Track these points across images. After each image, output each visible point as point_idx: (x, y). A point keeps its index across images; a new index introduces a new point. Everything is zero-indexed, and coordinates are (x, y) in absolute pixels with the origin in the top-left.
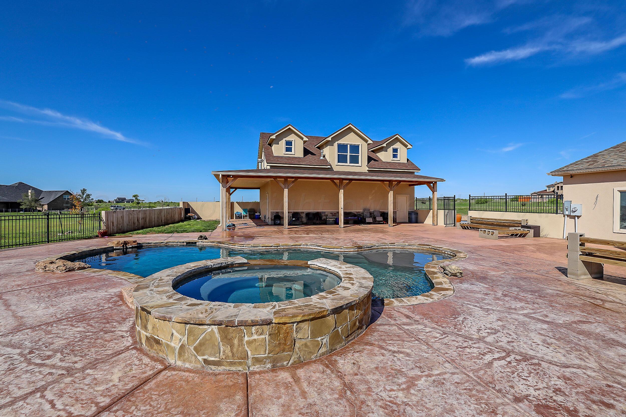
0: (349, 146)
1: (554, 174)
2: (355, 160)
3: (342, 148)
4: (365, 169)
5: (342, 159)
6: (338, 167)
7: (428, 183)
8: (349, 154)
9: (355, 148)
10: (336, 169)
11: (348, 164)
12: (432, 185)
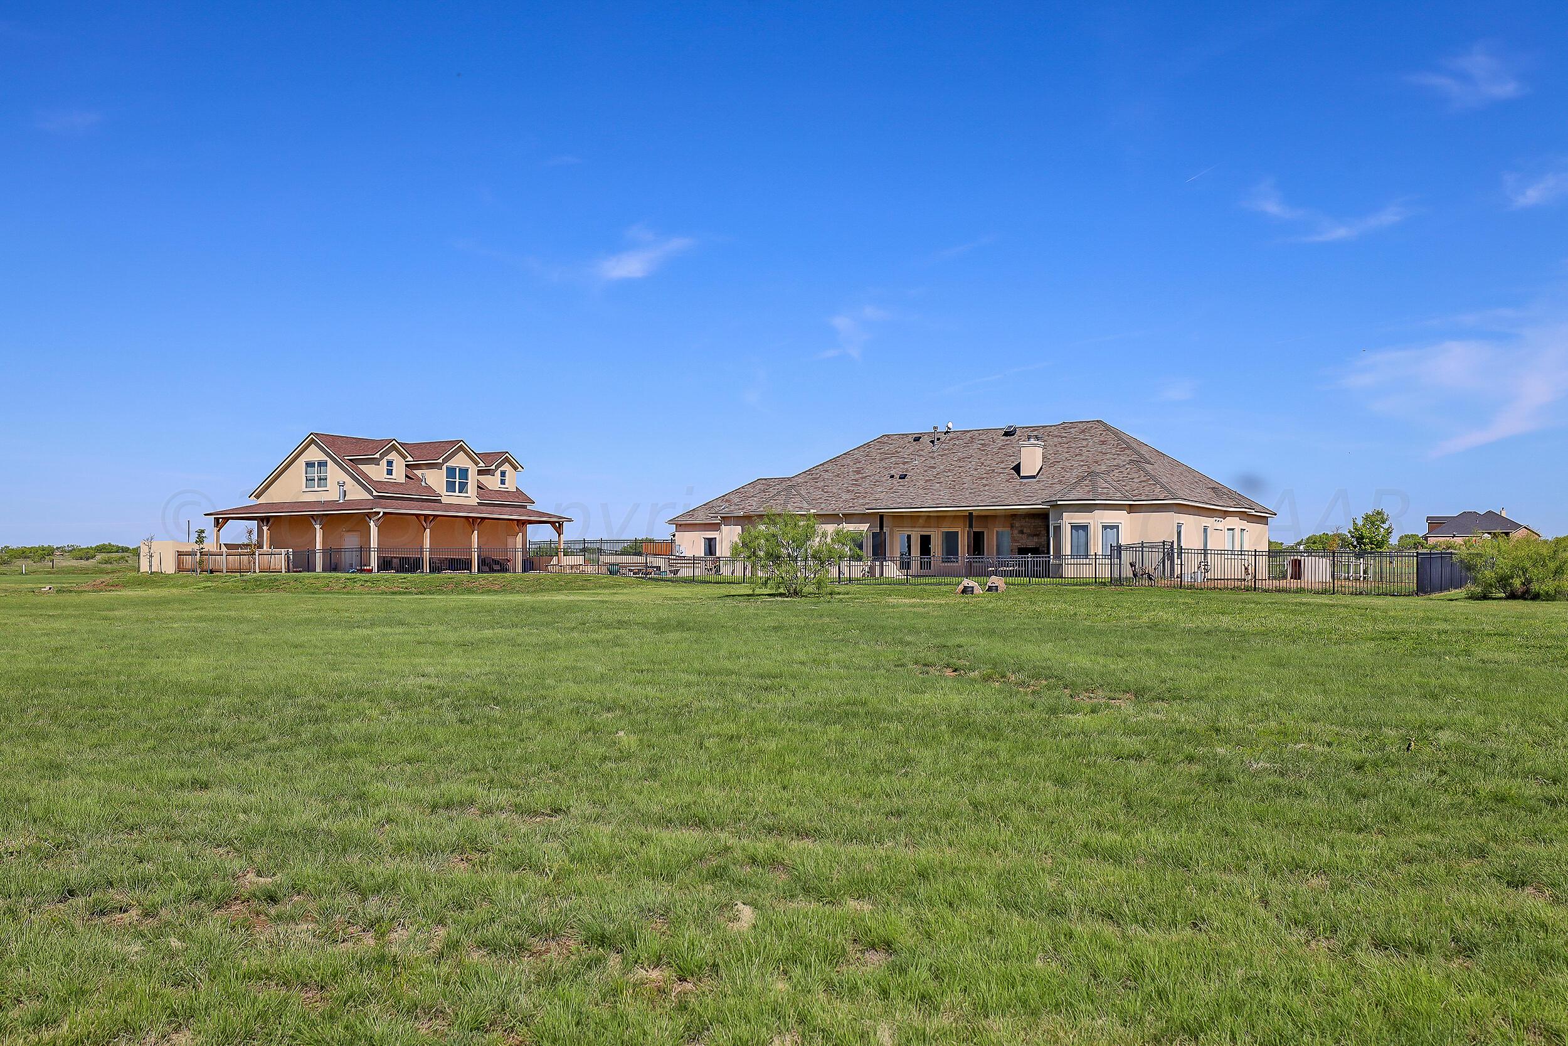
0: (458, 469)
1: (671, 522)
2: (463, 487)
3: (451, 472)
4: (474, 501)
5: (451, 487)
6: (447, 498)
7: (553, 523)
8: (457, 480)
9: (464, 472)
10: (445, 500)
11: (457, 493)
12: (557, 524)
